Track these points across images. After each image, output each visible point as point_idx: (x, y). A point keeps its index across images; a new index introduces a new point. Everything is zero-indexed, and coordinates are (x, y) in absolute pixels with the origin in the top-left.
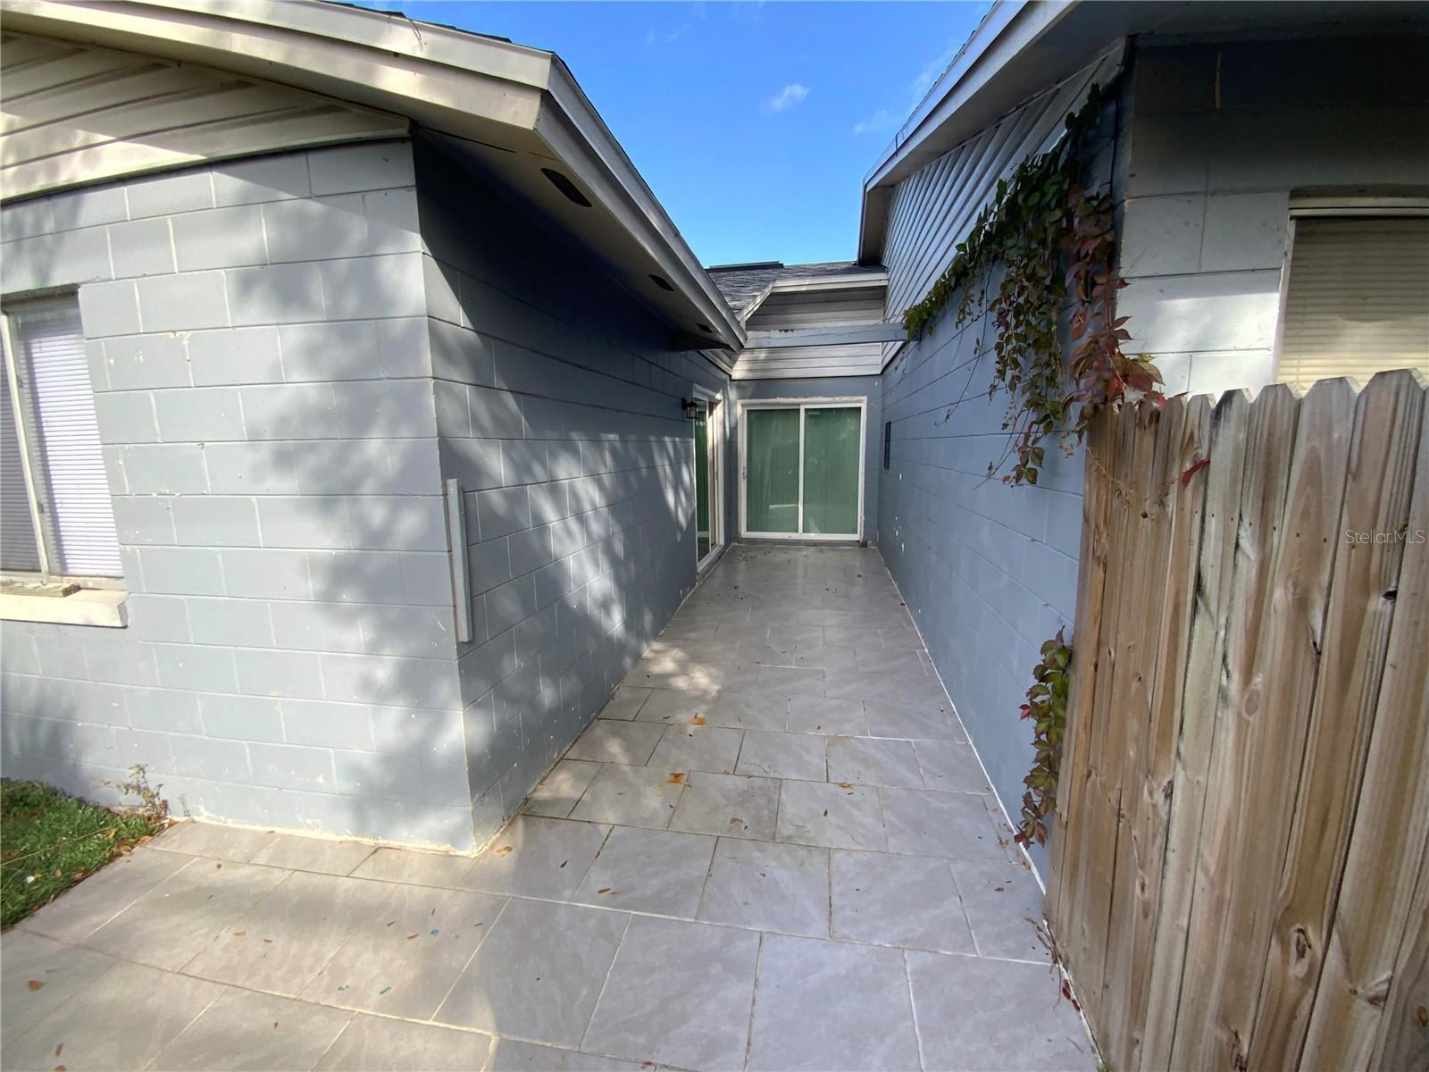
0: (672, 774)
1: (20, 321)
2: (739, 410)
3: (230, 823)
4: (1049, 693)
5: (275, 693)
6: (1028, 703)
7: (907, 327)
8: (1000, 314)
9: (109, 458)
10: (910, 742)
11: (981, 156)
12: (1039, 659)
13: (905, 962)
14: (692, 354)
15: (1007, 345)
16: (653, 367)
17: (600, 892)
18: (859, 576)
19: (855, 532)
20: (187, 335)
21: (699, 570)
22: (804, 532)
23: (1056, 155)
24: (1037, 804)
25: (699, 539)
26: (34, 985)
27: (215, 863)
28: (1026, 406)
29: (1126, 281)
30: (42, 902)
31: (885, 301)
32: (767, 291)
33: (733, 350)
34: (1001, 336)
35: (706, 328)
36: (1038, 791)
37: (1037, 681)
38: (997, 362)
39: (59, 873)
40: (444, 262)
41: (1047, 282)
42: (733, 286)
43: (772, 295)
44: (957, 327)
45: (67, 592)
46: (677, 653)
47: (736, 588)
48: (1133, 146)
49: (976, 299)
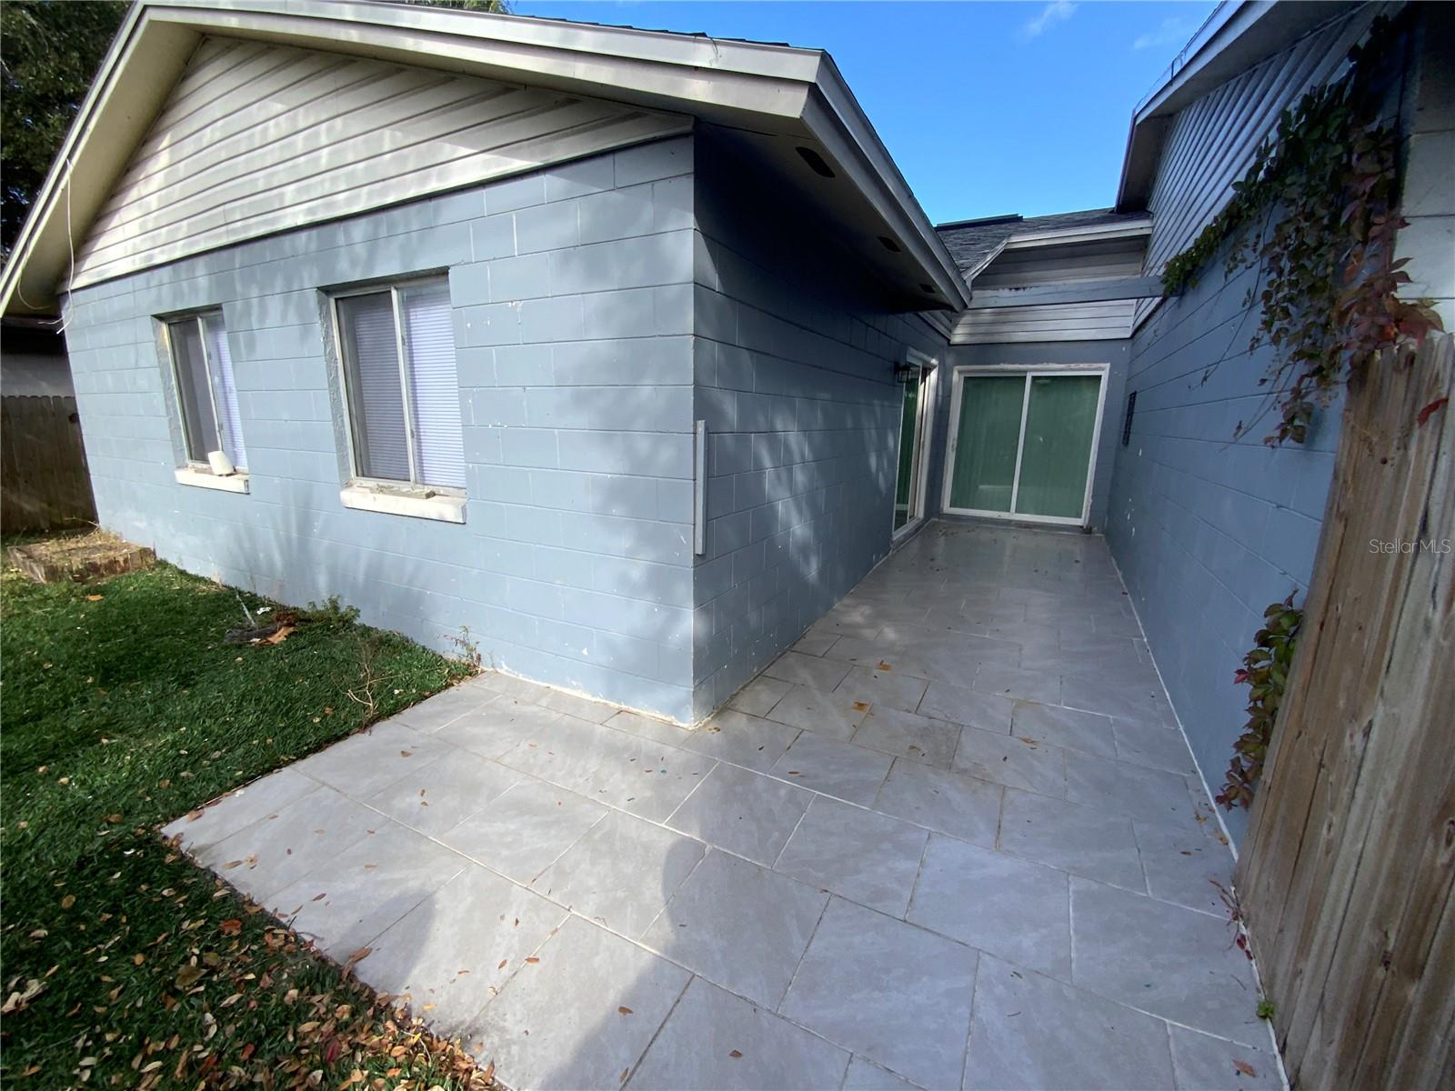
0: (856, 703)
1: (405, 295)
2: (956, 378)
3: (521, 677)
4: (1270, 659)
5: (558, 582)
6: (1245, 668)
7: (1164, 281)
8: (1272, 259)
9: (462, 398)
10: (1108, 718)
11: (1273, 81)
12: (1262, 624)
13: (1069, 882)
14: (909, 316)
15: (1278, 292)
16: (870, 329)
17: (791, 773)
18: (1077, 561)
19: (1079, 516)
20: (521, 304)
21: (894, 539)
22: (1016, 512)
23: (1341, 87)
24: (1245, 769)
25: (897, 511)
26: (404, 754)
27: (513, 700)
28: (1292, 359)
29: (1407, 221)
30: (406, 705)
31: (1146, 254)
32: (1000, 248)
33: (953, 311)
34: (1271, 283)
35: (929, 287)
36: (1247, 757)
37: (1256, 644)
38: (1263, 313)
39: (414, 691)
40: (709, 237)
41: (1325, 221)
42: (961, 245)
43: (1006, 252)
44: (1226, 277)
45: (429, 496)
46: (867, 610)
47: (932, 560)
48: (1422, 79)
49: (1251, 243)
